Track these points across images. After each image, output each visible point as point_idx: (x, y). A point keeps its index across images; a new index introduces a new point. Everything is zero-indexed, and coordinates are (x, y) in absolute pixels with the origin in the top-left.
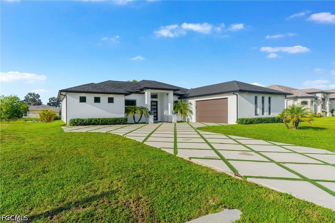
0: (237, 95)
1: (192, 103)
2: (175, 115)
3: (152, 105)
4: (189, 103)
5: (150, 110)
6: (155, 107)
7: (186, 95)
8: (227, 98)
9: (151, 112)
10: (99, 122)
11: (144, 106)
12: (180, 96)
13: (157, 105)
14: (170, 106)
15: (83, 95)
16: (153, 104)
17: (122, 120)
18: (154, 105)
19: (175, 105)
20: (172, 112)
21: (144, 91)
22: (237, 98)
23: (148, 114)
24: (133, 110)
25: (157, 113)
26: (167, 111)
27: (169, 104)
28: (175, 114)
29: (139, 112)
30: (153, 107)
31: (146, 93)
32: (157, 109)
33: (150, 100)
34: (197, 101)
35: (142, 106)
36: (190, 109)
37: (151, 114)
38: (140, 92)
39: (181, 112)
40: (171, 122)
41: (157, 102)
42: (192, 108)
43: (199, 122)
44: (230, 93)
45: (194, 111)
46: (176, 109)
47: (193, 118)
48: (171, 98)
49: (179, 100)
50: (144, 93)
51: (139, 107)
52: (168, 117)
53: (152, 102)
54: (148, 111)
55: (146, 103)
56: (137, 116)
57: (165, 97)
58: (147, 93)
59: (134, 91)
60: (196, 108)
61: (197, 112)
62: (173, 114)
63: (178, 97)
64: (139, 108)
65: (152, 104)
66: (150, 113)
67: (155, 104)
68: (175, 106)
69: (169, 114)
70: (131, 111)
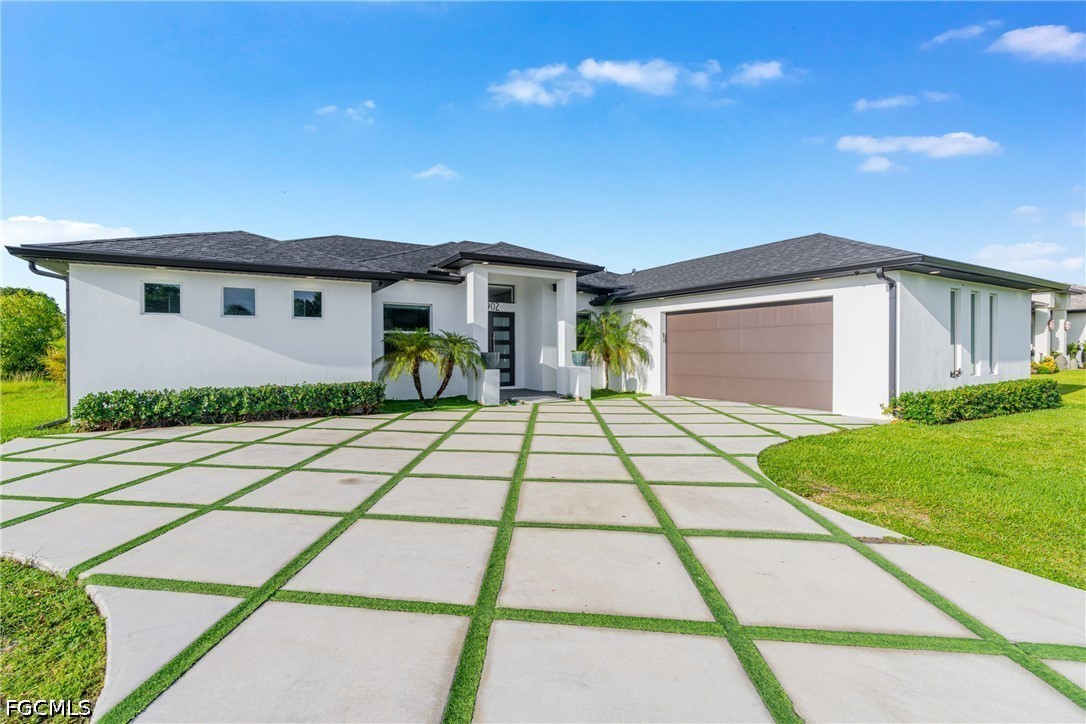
0: (892, 285)
1: (650, 321)
2: (582, 367)
3: (492, 328)
4: (637, 322)
5: (485, 349)
6: (506, 336)
7: (620, 292)
8: (829, 299)
9: (490, 358)
10: (240, 405)
11: (461, 333)
12: (597, 296)
13: (511, 329)
14: (565, 330)
15: (163, 277)
16: (497, 322)
17: (356, 397)
18: (503, 329)
19: (581, 327)
20: (574, 357)
21: (462, 273)
22: (893, 299)
23: (479, 367)
24: (413, 348)
25: (511, 356)
26: (552, 349)
27: (562, 325)
28: (584, 364)
29: (439, 358)
30: (498, 336)
31: (470, 277)
32: (511, 343)
33: (485, 307)
34: (668, 314)
35: (451, 332)
36: (641, 344)
37: (488, 366)
38: (447, 274)
39: (607, 356)
40: (570, 397)
41: (511, 316)
42: (645, 338)
43: (678, 395)
44: (857, 273)
45: (656, 351)
46: (585, 344)
47: (652, 381)
48: (570, 299)
49: (598, 311)
50: (463, 279)
51: (441, 334)
52: (554, 372)
53: (492, 315)
54: (476, 352)
55: (470, 319)
56: (432, 371)
57: (545, 296)
58: (475, 276)
59: (422, 272)
60: (666, 339)
61: (670, 356)
62: (575, 363)
63: (593, 297)
64: (439, 338)
65: (495, 324)
66: (485, 361)
67: (505, 322)
68: (583, 332)
69: (562, 363)
70: (404, 351)
